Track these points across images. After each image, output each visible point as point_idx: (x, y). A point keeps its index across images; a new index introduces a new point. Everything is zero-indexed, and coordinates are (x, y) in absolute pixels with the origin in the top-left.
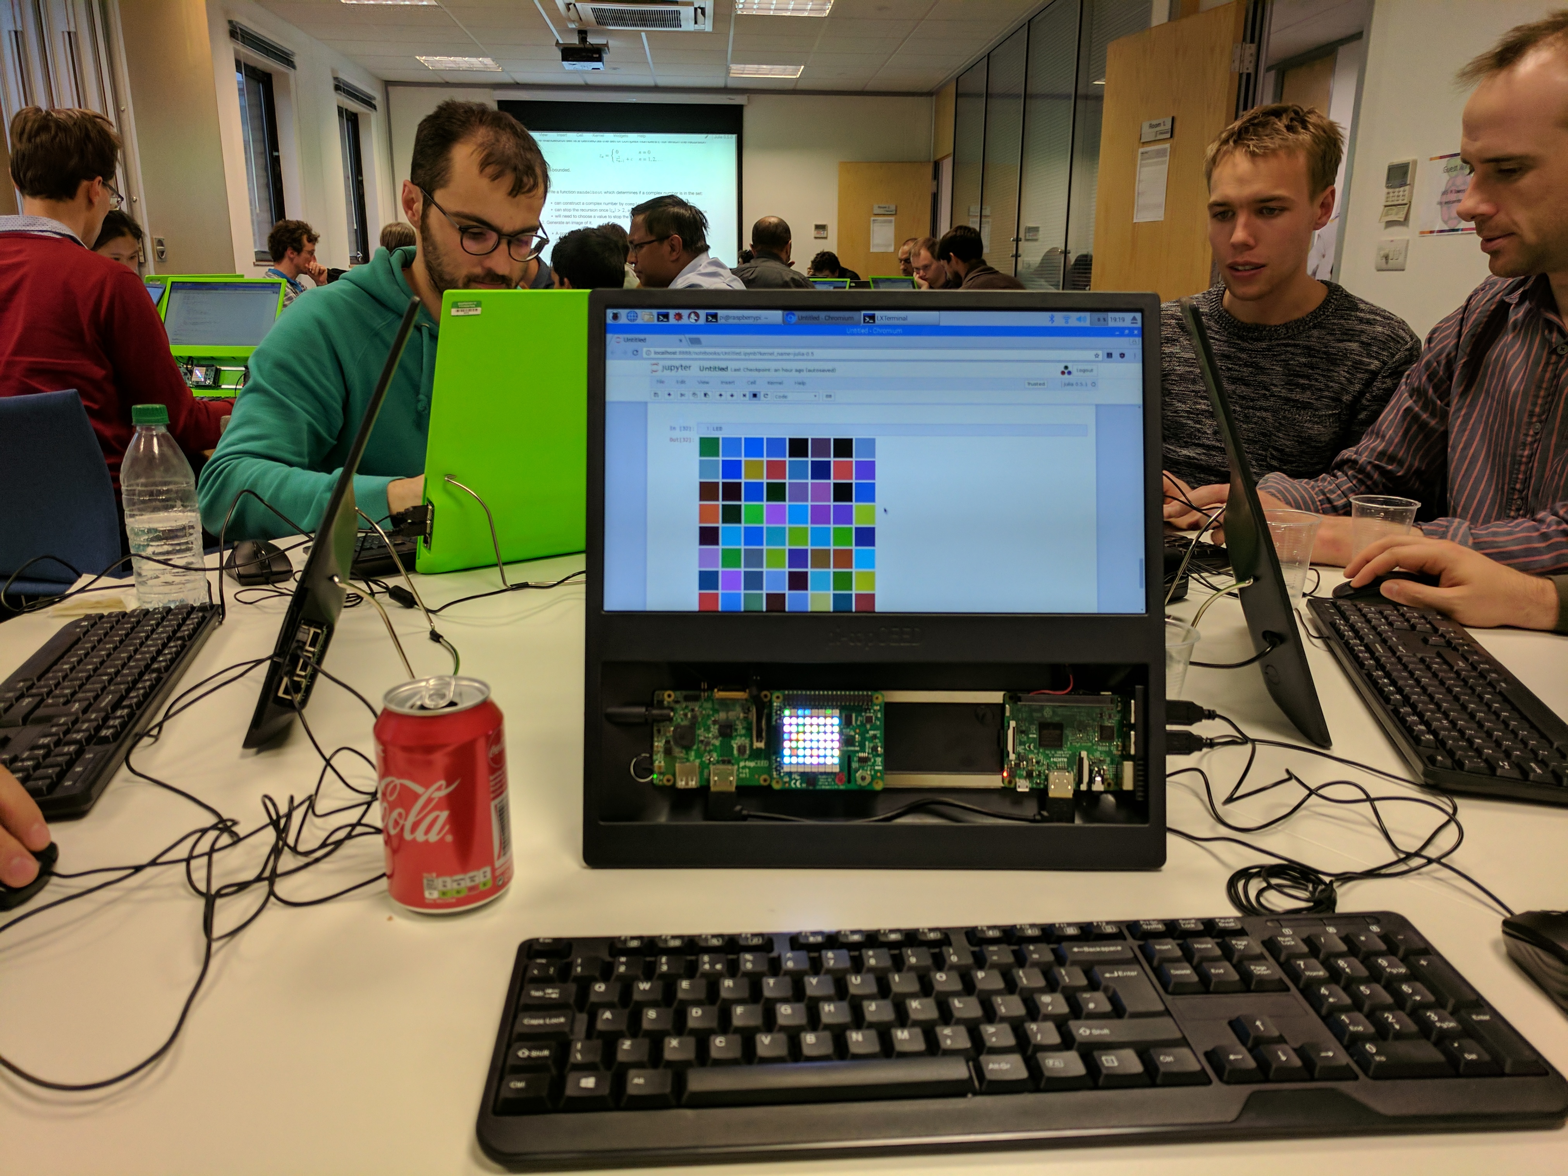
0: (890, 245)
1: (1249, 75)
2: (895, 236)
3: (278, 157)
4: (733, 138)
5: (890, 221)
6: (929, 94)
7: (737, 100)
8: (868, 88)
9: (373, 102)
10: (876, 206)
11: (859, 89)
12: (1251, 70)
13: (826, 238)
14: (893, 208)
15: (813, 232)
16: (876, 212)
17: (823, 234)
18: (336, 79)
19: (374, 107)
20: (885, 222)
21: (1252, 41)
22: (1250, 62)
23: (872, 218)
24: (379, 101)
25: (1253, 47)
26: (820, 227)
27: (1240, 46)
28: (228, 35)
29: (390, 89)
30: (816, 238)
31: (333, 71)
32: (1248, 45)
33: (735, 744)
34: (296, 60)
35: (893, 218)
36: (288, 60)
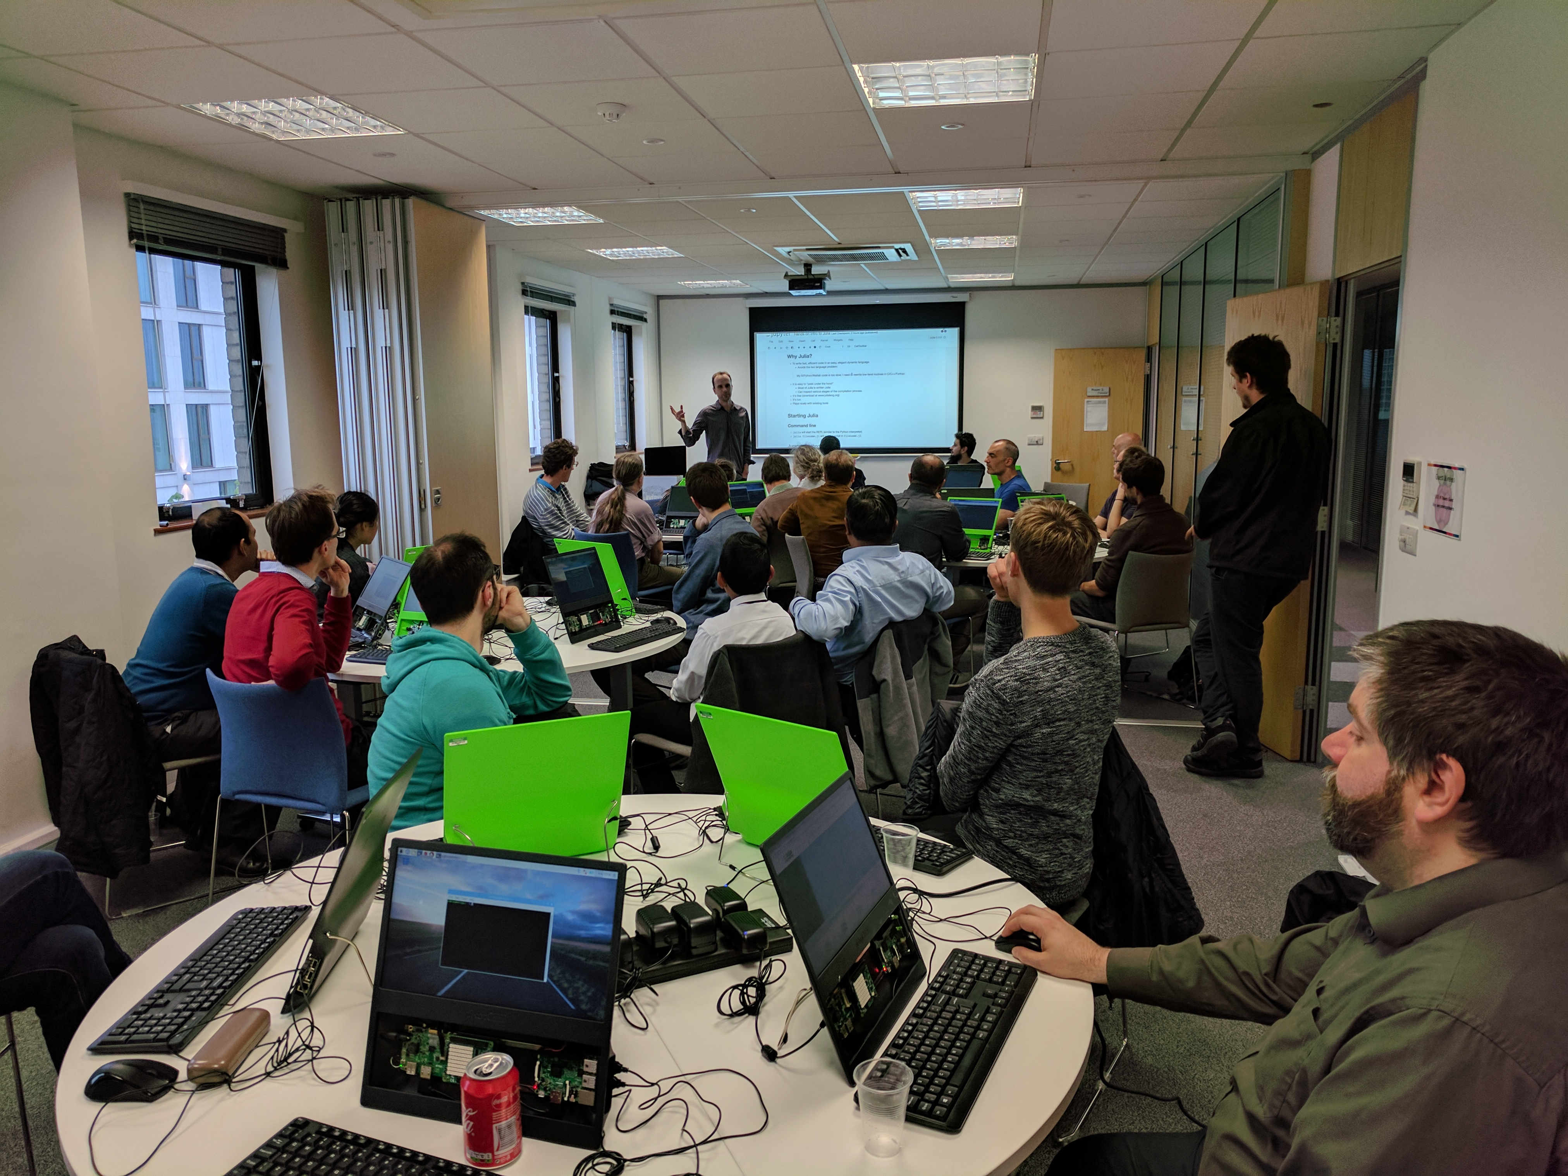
0: (1103, 424)
1: (1335, 345)
2: (1109, 416)
3: (558, 377)
4: (955, 331)
5: (1104, 402)
6: (1144, 284)
7: (960, 297)
8: (1082, 282)
9: (645, 316)
10: (1089, 389)
11: (1075, 282)
12: (1338, 340)
13: (1042, 418)
14: (1106, 390)
15: (1029, 413)
16: (1089, 394)
17: (1040, 414)
18: (611, 305)
19: (645, 320)
20: (1100, 402)
21: (1337, 315)
22: (1337, 333)
23: (1086, 400)
24: (650, 316)
25: (1339, 320)
26: (1037, 409)
27: (1325, 319)
28: (521, 292)
29: (661, 301)
30: (1032, 418)
31: (610, 299)
32: (1333, 318)
33: (435, 1055)
34: (576, 299)
35: (1107, 400)
36: (569, 301)
